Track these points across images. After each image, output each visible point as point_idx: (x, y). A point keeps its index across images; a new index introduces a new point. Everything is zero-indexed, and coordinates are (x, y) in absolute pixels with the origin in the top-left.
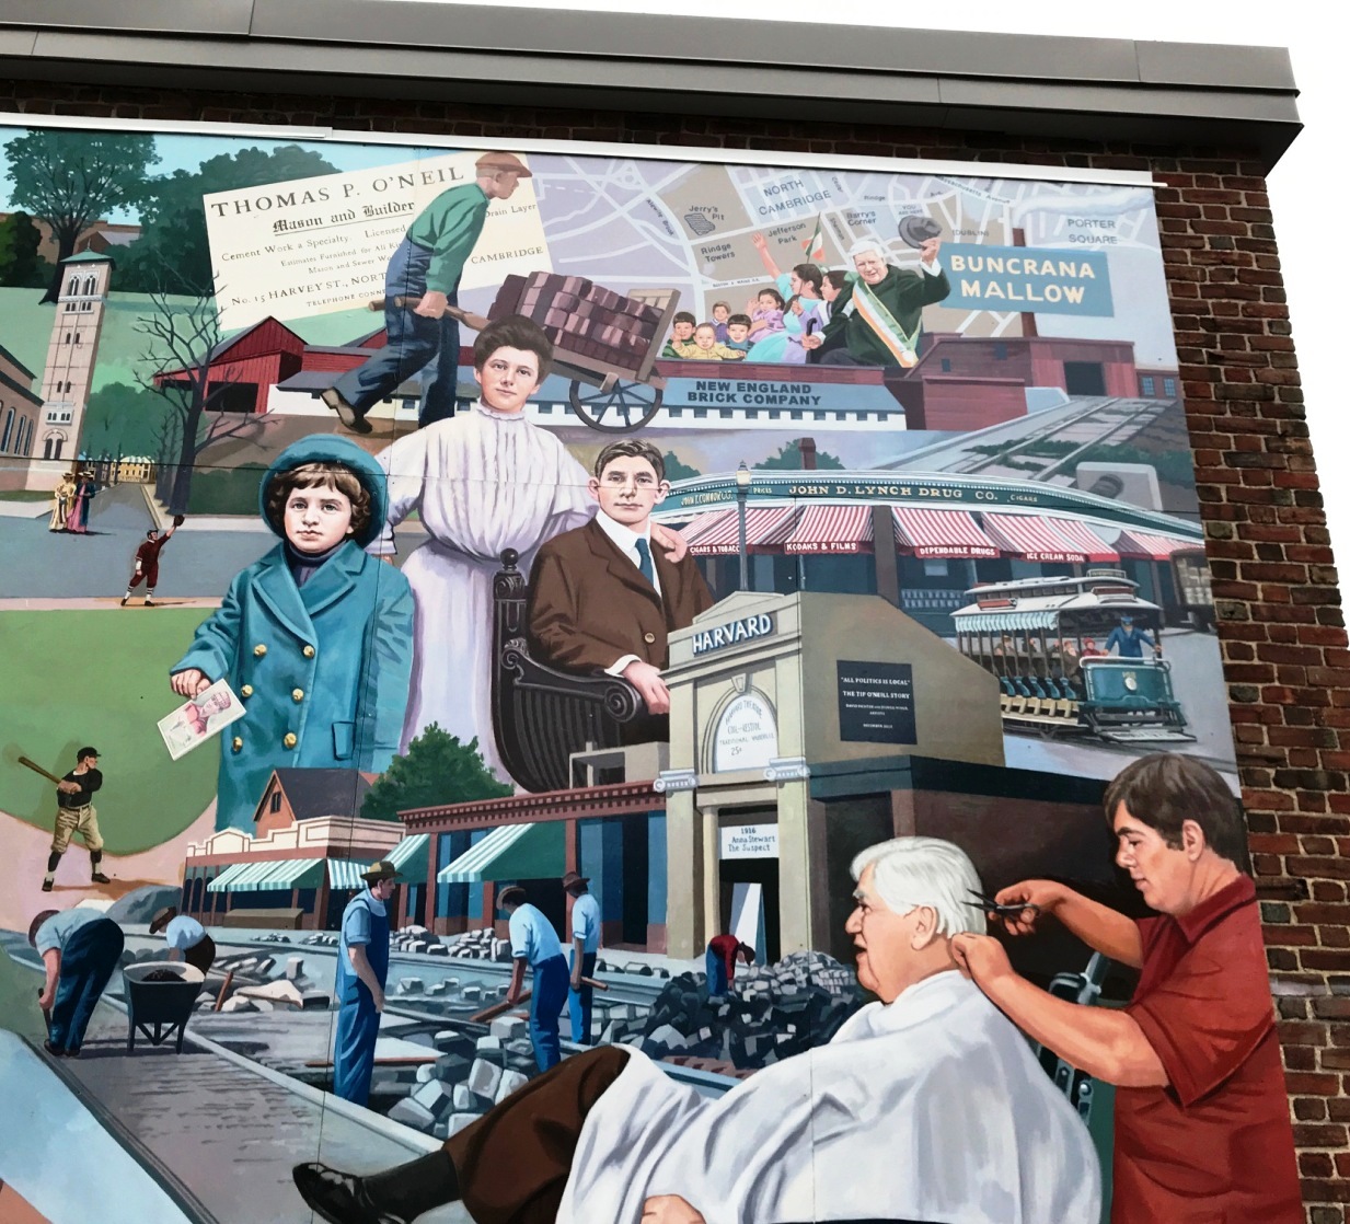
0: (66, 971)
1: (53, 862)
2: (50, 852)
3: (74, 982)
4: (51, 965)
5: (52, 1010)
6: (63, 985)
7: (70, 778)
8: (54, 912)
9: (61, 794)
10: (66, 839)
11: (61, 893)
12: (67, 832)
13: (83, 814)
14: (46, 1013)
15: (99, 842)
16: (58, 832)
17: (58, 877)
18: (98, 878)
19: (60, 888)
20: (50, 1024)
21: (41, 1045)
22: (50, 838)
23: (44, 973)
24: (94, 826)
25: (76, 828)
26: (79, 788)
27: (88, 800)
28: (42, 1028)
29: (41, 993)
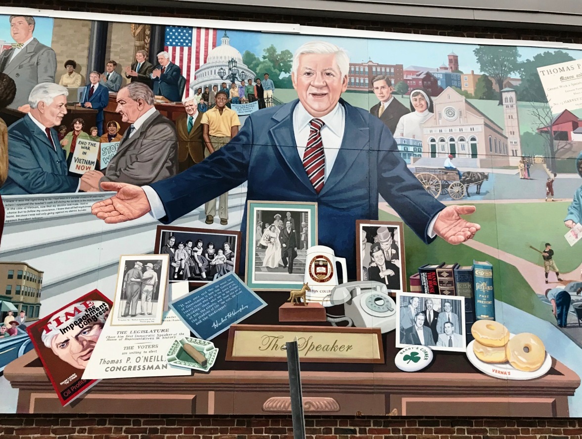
0: (558, 305)
1: (547, 276)
2: (545, 273)
3: (560, 307)
4: (553, 304)
5: (557, 316)
6: (558, 309)
7: (545, 252)
8: (550, 289)
9: (544, 256)
10: (548, 269)
11: (550, 284)
12: (548, 267)
13: (551, 262)
14: (556, 317)
15: (557, 270)
16: (546, 267)
17: (549, 279)
18: (559, 280)
19: (550, 283)
20: (557, 319)
21: (556, 325)
22: (544, 269)
23: (552, 306)
24: (555, 265)
25: (550, 266)
26: (548, 255)
27: (551, 258)
28: (555, 320)
29: (553, 311)
